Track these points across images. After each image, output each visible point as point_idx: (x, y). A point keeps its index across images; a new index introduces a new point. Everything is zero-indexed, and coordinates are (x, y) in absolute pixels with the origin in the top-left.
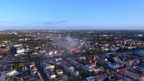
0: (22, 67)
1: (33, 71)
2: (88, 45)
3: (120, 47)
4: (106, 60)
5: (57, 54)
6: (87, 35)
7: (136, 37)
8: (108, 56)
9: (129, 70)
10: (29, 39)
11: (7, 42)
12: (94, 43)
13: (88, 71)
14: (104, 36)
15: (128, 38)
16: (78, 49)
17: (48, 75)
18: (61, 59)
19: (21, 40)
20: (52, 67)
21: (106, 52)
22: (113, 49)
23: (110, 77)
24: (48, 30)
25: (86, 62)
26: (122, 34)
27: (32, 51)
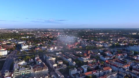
0: (28, 59)
1: (38, 62)
2: (84, 42)
3: (113, 44)
4: (99, 54)
5: (57, 49)
6: (84, 33)
7: (130, 35)
8: (101, 51)
9: (117, 61)
10: (31, 37)
12: (90, 41)
13: (83, 62)
14: (100, 34)
15: (122, 36)
16: (76, 45)
17: (51, 65)
18: (61, 53)
19: (23, 37)
20: (54, 59)
21: (100, 48)
22: (106, 46)
23: (100, 66)
24: (48, 29)
25: (81, 55)
26: (117, 32)
27: (35, 47)
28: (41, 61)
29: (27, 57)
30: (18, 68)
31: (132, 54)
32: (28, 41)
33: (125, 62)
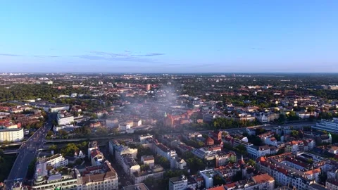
0: (73, 152)
1: (96, 159)
2: (210, 108)
3: (281, 113)
4: (245, 139)
5: (143, 126)
6: (210, 86)
7: (325, 90)
8: (250, 133)
9: (287, 159)
10: (81, 95)
11: (33, 101)
12: (225, 105)
13: (204, 160)
14: (250, 87)
15: (305, 93)
16: (189, 117)
17: (125, 167)
18: (151, 136)
19: (64, 96)
20: (133, 151)
21: (249, 123)
22: (263, 118)
23: (245, 171)
24: (123, 74)
25: (201, 143)
26: (292, 83)
27: (90, 119)
28: (101, 158)
29: (71, 147)
30: (46, 174)
31: (327, 141)
32: (74, 107)
33: (307, 162)
